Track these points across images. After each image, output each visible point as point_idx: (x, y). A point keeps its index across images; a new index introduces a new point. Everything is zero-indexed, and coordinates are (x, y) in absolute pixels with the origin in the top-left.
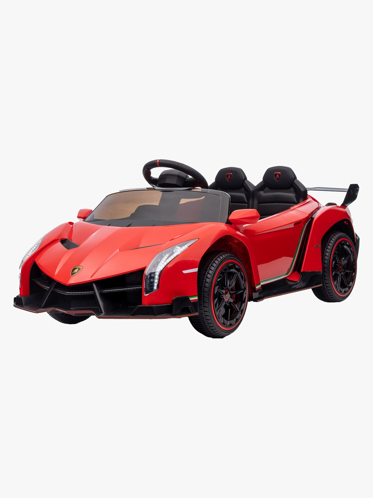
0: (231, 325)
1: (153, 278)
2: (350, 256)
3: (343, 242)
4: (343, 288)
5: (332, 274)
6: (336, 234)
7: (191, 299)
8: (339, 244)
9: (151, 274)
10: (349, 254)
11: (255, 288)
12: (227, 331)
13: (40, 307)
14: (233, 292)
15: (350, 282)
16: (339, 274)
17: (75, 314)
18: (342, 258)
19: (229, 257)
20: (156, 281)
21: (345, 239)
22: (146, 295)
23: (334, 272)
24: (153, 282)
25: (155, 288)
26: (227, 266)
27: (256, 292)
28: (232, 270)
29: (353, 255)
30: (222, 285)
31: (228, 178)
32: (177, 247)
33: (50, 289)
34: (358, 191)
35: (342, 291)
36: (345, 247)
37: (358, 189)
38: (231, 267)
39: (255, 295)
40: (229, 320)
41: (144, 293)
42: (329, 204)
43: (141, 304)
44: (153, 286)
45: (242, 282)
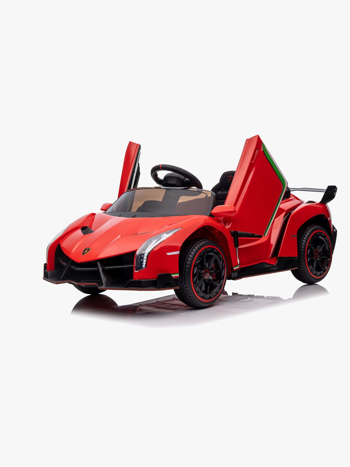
0: (210, 298)
1: (143, 258)
2: (325, 245)
3: (317, 234)
4: (318, 271)
5: (307, 261)
6: (312, 227)
7: (173, 276)
8: (313, 235)
9: (141, 255)
10: (324, 243)
11: (233, 268)
12: (207, 303)
13: (59, 280)
14: (212, 271)
15: (325, 266)
16: (315, 259)
17: (85, 286)
18: (318, 246)
19: (208, 243)
20: (145, 261)
21: (321, 231)
22: (136, 272)
23: (309, 259)
24: (142, 262)
25: (144, 266)
26: (205, 251)
27: (234, 272)
28: (210, 254)
29: (328, 244)
30: (201, 265)
31: (230, 180)
32: (164, 234)
33: (67, 265)
34: (336, 191)
35: (317, 274)
36: (320, 237)
37: (336, 190)
38: (210, 251)
39: (234, 275)
40: (208, 293)
41: (135, 270)
42: (309, 202)
43: (132, 278)
44: (142, 264)
45: (220, 263)
